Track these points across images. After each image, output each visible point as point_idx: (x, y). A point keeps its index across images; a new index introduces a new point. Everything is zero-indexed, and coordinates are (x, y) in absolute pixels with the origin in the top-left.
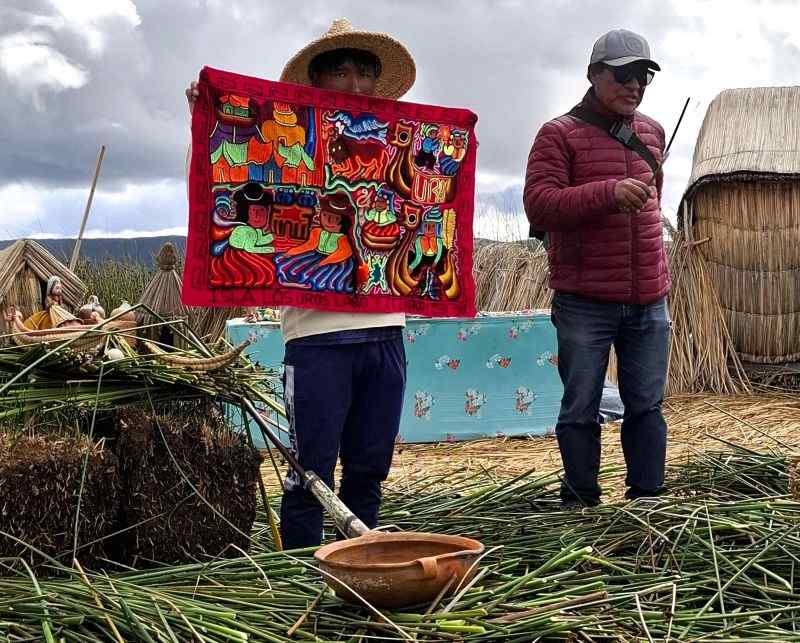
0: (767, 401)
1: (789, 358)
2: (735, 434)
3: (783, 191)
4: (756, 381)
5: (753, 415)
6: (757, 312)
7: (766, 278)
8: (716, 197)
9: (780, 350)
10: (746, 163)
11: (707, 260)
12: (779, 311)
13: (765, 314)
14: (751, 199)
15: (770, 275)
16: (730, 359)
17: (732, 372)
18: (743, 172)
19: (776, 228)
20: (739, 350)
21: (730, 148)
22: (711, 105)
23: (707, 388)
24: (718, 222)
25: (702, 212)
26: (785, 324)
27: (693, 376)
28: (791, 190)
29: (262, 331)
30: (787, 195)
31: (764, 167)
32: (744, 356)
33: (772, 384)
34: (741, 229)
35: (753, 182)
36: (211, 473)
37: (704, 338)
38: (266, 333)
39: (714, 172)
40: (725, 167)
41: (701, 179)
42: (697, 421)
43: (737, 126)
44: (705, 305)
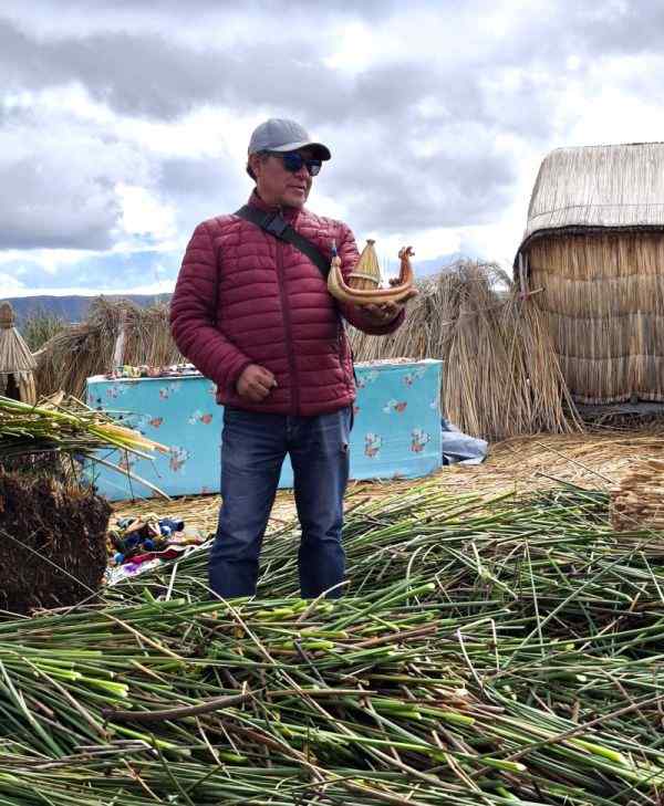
0: (598, 441)
1: (618, 398)
2: (568, 472)
3: (611, 243)
4: (589, 421)
5: (585, 453)
6: (589, 357)
7: (596, 324)
8: (549, 250)
9: (610, 393)
10: (576, 218)
11: (542, 310)
12: (609, 355)
13: (597, 359)
14: (581, 251)
15: (600, 322)
16: (564, 400)
17: (566, 413)
18: (572, 226)
19: (604, 278)
20: (573, 392)
21: (561, 204)
22: (543, 164)
23: (544, 429)
24: (551, 273)
25: (536, 264)
26: (615, 367)
27: (531, 418)
28: (617, 241)
29: (121, 387)
30: (614, 247)
31: (593, 220)
32: (578, 398)
33: (603, 424)
34: (573, 280)
35: (582, 235)
36: (62, 526)
37: (541, 382)
38: (124, 389)
39: (547, 226)
40: (557, 221)
41: (535, 233)
42: (534, 460)
43: (566, 183)
44: (541, 352)
